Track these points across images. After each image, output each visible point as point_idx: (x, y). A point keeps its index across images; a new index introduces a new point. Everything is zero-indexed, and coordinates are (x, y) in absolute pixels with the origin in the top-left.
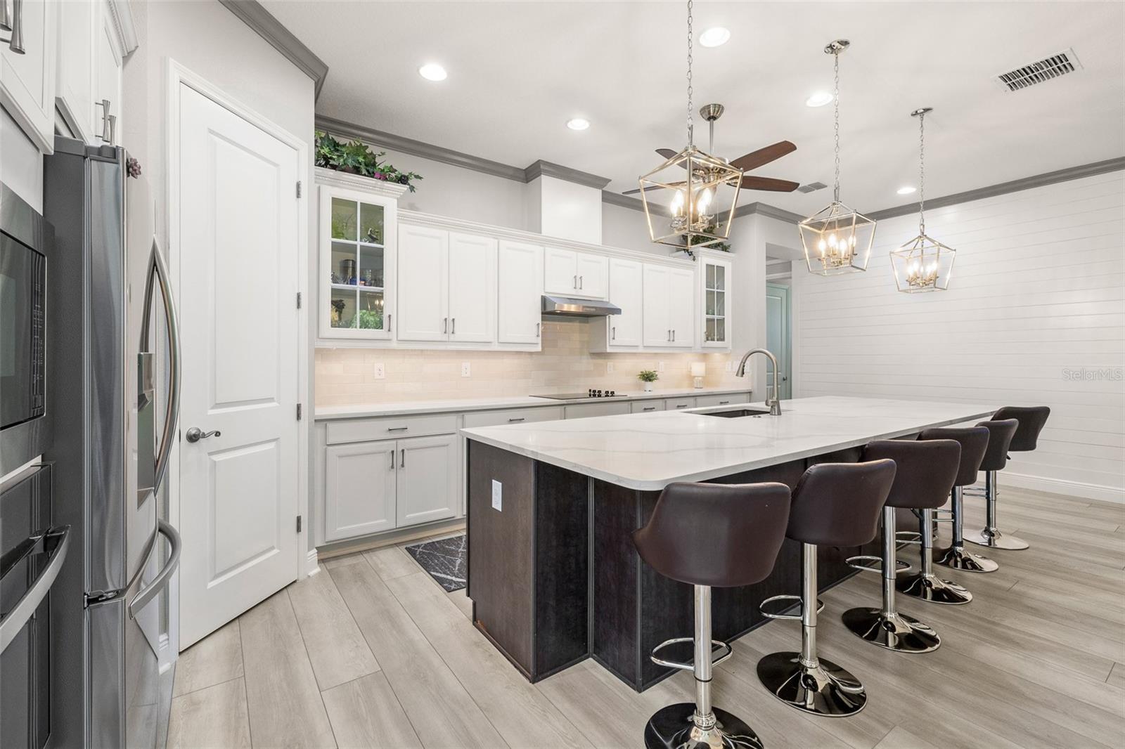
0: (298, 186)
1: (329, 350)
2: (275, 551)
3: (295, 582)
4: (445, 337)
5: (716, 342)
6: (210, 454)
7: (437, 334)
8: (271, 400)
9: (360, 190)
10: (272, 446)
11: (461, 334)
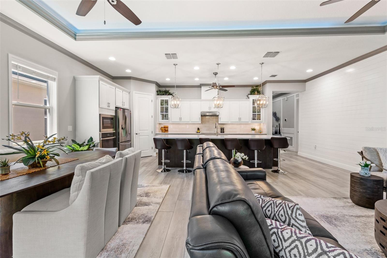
0: (152, 100)
1: (162, 123)
2: (148, 151)
3: (152, 156)
4: (180, 121)
5: (257, 120)
6: (139, 136)
7: (178, 120)
8: (148, 130)
9: (165, 98)
10: (148, 136)
11: (183, 120)
